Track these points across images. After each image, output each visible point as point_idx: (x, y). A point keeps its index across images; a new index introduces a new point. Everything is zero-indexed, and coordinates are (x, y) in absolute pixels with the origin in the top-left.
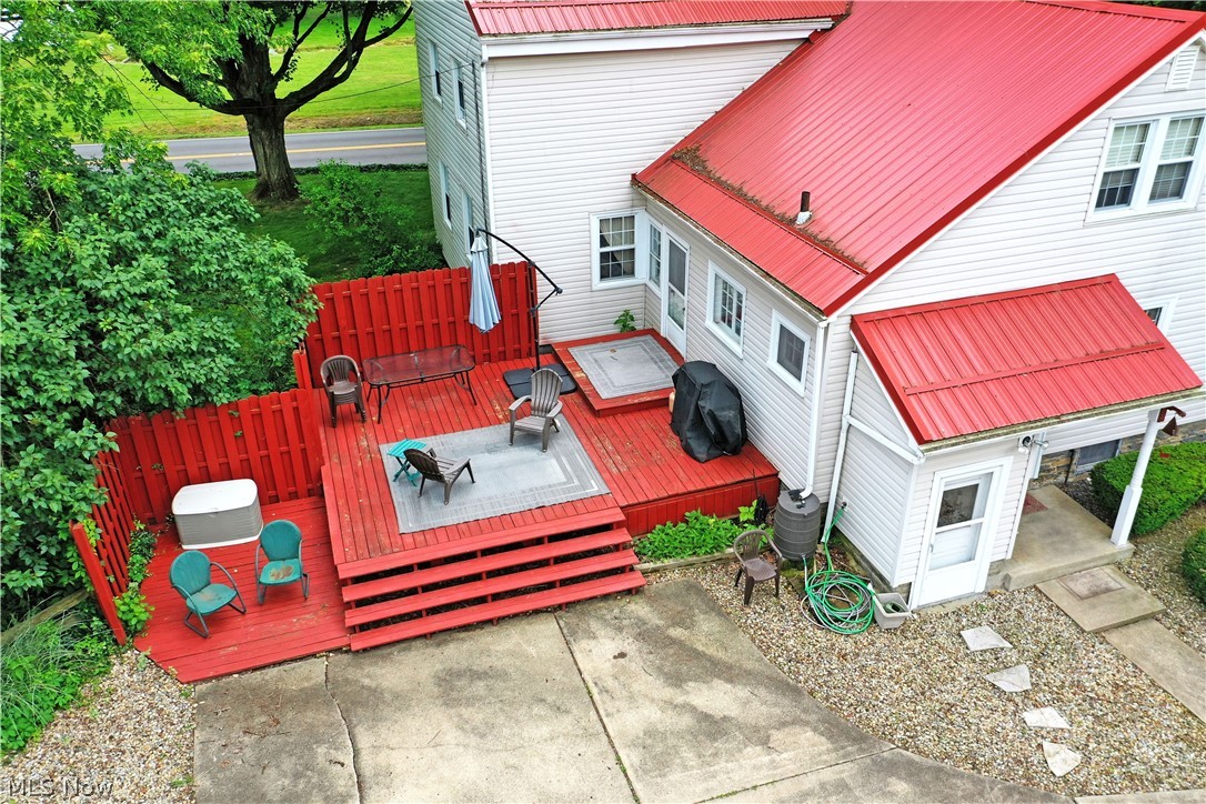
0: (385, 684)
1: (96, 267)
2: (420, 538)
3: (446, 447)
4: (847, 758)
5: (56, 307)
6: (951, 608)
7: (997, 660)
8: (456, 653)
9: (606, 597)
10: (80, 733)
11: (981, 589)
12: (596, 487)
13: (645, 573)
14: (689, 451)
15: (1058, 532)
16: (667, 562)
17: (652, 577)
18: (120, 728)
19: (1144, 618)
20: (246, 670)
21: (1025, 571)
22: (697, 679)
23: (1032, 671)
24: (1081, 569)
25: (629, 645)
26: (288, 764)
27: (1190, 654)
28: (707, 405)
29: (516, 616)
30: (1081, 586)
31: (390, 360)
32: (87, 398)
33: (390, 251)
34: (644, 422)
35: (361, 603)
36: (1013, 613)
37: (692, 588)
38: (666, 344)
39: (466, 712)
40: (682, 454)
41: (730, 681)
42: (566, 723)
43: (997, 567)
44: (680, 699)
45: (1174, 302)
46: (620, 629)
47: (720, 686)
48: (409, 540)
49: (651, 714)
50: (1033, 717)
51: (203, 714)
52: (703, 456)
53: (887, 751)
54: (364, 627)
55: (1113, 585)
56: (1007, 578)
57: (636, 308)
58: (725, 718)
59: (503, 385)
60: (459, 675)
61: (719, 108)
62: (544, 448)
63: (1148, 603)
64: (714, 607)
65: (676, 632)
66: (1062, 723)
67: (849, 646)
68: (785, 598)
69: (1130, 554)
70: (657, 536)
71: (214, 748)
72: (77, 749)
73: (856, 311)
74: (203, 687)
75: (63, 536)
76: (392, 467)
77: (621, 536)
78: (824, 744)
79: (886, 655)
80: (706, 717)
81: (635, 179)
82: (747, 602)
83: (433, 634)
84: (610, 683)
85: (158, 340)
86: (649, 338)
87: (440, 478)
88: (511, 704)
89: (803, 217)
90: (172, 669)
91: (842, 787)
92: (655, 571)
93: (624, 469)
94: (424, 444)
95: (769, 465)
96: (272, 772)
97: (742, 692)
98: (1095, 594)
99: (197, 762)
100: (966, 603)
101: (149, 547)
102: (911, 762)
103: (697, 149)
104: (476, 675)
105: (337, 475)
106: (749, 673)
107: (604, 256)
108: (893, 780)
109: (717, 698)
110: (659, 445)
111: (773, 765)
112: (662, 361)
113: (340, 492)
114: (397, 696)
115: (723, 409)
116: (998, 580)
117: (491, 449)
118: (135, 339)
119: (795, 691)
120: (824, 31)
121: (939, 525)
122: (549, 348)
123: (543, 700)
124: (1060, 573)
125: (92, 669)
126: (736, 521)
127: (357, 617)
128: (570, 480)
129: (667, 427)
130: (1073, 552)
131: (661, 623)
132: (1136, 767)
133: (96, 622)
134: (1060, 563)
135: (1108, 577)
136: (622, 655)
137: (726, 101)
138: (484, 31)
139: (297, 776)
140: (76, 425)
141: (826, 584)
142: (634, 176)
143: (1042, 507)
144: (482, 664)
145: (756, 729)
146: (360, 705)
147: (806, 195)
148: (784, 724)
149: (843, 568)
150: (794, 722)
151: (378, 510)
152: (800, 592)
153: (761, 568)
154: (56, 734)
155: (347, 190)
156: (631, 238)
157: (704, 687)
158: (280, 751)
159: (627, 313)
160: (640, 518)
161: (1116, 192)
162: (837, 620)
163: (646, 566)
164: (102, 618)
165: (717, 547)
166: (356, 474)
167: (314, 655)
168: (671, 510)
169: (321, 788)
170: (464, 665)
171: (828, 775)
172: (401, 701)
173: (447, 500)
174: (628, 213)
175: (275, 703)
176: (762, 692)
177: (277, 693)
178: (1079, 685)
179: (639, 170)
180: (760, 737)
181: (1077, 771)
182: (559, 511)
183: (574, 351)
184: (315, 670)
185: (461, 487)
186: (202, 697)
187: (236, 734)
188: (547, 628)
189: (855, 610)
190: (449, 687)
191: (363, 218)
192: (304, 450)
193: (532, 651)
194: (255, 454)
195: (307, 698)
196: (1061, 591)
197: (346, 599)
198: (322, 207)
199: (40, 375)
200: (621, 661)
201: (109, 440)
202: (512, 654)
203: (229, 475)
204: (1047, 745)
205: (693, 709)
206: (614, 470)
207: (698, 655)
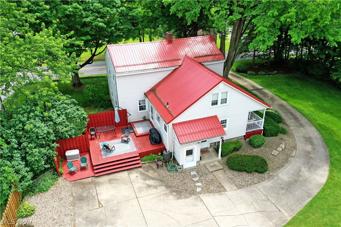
0: (100, 181)
1: (56, 119)
2: (106, 159)
3: (111, 143)
4: (168, 190)
5: (49, 125)
6: (190, 168)
7: (195, 176)
8: (111, 176)
9: (136, 168)
10: (55, 189)
11: (196, 165)
12: (135, 150)
13: (142, 164)
14: (151, 143)
15: (210, 156)
16: (146, 162)
17: (143, 164)
18: (61, 188)
19: (220, 169)
20: (79, 180)
21: (203, 162)
22: (148, 180)
23: (199, 178)
24: (213, 162)
25: (138, 175)
26: (86, 192)
27: (224, 175)
28: (154, 136)
29: (121, 171)
30: (211, 165)
31: (101, 127)
32: (55, 139)
33: (101, 102)
34: (145, 138)
35: (97, 169)
36: (200, 169)
37: (150, 166)
38: (151, 123)
39: (113, 185)
40: (150, 144)
41: (153, 180)
42: (127, 186)
43: (198, 162)
44: (145, 183)
45: (228, 119)
46: (137, 173)
47: (151, 181)
48: (104, 159)
49: (140, 185)
50: (197, 184)
51: (74, 186)
52: (154, 144)
53: (174, 189)
54: (97, 173)
55: (217, 164)
56: (200, 164)
57: (146, 116)
58: (151, 185)
59: (121, 131)
60: (112, 180)
61: (160, 81)
62: (127, 143)
63: (221, 167)
64: (153, 169)
65: (146, 173)
66: (201, 185)
67: (172, 175)
68: (164, 167)
69: (221, 159)
70: (144, 158)
71: (75, 190)
72: (55, 191)
73: (173, 123)
74: (73, 182)
75: (52, 160)
76: (101, 147)
77: (139, 158)
78: (165, 188)
79: (178, 176)
80: (148, 185)
81: (145, 94)
82: (158, 168)
83: (108, 174)
84: (135, 180)
85: (65, 129)
86: (148, 121)
87: (109, 149)
88: (119, 184)
89: (168, 106)
90: (68, 180)
91: (166, 194)
92: (144, 163)
93: (140, 147)
94: (106, 143)
95: (164, 146)
96: (84, 193)
97: (154, 181)
98: (213, 166)
99: (73, 192)
100: (193, 168)
101: (62, 161)
102: (177, 190)
103: (155, 89)
104: (114, 180)
105: (92, 148)
106: (156, 179)
107: (140, 107)
108: (174, 193)
109: (151, 182)
110: (147, 142)
111: (157, 191)
112: (150, 126)
113: (93, 151)
114: (102, 183)
115: (156, 137)
116: (198, 164)
117: (118, 143)
118: (62, 129)
119: (163, 181)
120: (177, 68)
121: (186, 156)
122: (130, 123)
123: (124, 183)
124: (209, 163)
125: (55, 179)
126: (158, 155)
127: (96, 171)
128: (131, 149)
129: (149, 139)
130: (211, 159)
131: (144, 172)
132: (209, 190)
133: (56, 173)
134: (209, 161)
135: (217, 163)
136: (137, 176)
137: (161, 80)
138: (117, 72)
139: (88, 194)
140: (53, 143)
141: (171, 165)
142: (145, 93)
143: (209, 152)
144: (116, 178)
145: (155, 186)
146: (96, 184)
147: (168, 103)
148: (160, 186)
149: (174, 162)
150: (161, 185)
151: (99, 154)
152: (166, 166)
153: (160, 163)
154: (52, 189)
155: (93, 91)
156: (145, 103)
157: (149, 181)
158: (85, 190)
159: (145, 116)
160: (142, 155)
161: (215, 103)
162: (171, 171)
163: (142, 163)
164: (57, 172)
165: (154, 159)
166: (95, 148)
167: (89, 177)
168: (147, 154)
169: (91, 195)
170: (113, 178)
171: (165, 192)
172: (103, 183)
173: (110, 152)
174: (144, 99)
175: (84, 184)
176: (157, 181)
177: (84, 183)
178: (206, 180)
179: (146, 92)
180: (156, 187)
181: (200, 191)
182: (129, 154)
183: (134, 124)
184: (90, 180)
185: (113, 151)
186: (73, 183)
187: (78, 188)
188: (126, 172)
189: (174, 169)
190: (110, 181)
191: (96, 96)
192: (87, 144)
193: (123, 176)
194: (79, 145)
195: (89, 183)
196: (208, 165)
197: (94, 169)
198: (88, 94)
199: (49, 136)
200: (137, 177)
201: (58, 145)
202: (120, 176)
203: (74, 149)
204: (197, 188)
205: (147, 184)
206: (139, 147)
207: (149, 176)
